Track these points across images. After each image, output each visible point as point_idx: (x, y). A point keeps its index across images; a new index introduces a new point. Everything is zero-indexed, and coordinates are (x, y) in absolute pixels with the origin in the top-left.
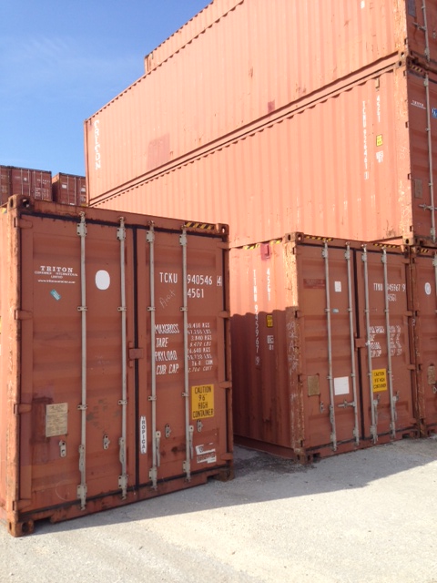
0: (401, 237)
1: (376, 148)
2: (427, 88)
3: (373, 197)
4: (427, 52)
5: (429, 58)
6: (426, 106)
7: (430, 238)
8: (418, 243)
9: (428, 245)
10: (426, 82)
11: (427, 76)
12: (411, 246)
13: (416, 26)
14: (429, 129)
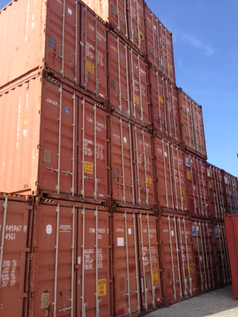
0: (30, 190)
1: (23, 127)
2: (61, 94)
3: (19, 160)
4: (62, 71)
5: (63, 75)
6: (59, 104)
7: (54, 191)
8: (42, 194)
9: (52, 197)
10: (60, 90)
11: (61, 86)
12: (35, 197)
13: (55, 54)
14: (60, 119)
